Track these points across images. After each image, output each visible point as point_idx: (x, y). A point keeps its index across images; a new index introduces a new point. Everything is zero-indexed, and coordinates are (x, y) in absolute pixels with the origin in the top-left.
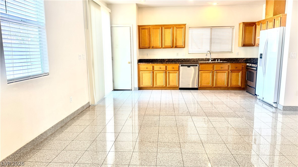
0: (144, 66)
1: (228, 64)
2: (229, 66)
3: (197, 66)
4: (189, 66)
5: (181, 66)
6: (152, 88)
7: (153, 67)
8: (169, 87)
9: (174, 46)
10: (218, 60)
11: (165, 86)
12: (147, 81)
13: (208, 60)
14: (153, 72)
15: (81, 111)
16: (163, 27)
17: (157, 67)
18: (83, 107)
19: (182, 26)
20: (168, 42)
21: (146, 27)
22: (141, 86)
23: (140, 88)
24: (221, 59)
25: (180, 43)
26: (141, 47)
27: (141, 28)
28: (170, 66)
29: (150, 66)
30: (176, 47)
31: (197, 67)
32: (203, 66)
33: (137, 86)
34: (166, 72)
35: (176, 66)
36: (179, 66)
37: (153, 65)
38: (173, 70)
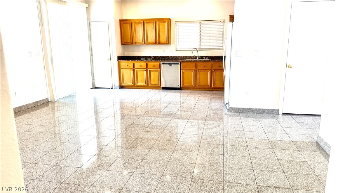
0: (124, 63)
1: (211, 63)
2: (211, 65)
3: (178, 64)
4: (170, 65)
5: (162, 64)
6: (134, 86)
7: (134, 64)
8: (150, 87)
9: (157, 42)
10: (206, 58)
11: (146, 85)
12: (128, 80)
13: (196, 57)
14: (134, 70)
15: (32, 106)
16: (145, 22)
17: (138, 64)
18: (37, 102)
19: (165, 20)
20: (151, 37)
21: (128, 22)
22: (122, 84)
23: (121, 87)
24: (209, 57)
25: (163, 39)
26: (123, 43)
27: (123, 23)
28: (151, 64)
29: (130, 63)
30: (159, 43)
31: (179, 66)
32: (184, 64)
33: (117, 84)
34: (147, 70)
35: (157, 64)
36: (160, 64)
37: (134, 62)
38: (154, 68)
